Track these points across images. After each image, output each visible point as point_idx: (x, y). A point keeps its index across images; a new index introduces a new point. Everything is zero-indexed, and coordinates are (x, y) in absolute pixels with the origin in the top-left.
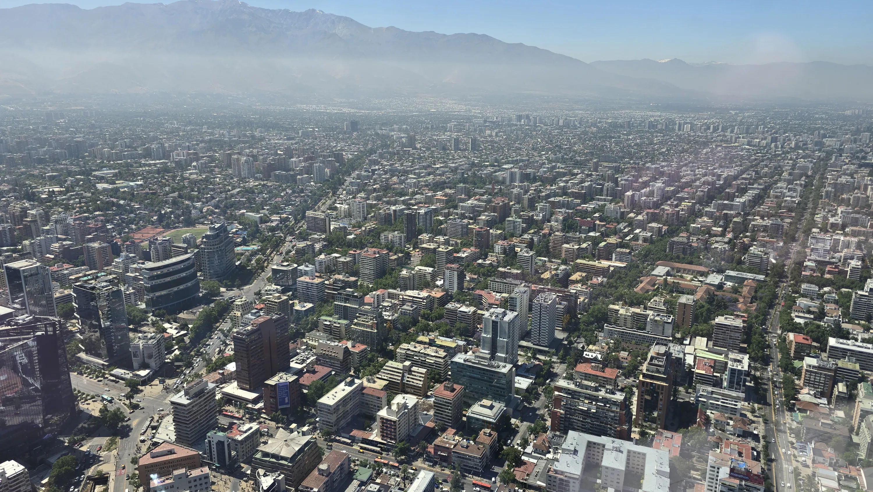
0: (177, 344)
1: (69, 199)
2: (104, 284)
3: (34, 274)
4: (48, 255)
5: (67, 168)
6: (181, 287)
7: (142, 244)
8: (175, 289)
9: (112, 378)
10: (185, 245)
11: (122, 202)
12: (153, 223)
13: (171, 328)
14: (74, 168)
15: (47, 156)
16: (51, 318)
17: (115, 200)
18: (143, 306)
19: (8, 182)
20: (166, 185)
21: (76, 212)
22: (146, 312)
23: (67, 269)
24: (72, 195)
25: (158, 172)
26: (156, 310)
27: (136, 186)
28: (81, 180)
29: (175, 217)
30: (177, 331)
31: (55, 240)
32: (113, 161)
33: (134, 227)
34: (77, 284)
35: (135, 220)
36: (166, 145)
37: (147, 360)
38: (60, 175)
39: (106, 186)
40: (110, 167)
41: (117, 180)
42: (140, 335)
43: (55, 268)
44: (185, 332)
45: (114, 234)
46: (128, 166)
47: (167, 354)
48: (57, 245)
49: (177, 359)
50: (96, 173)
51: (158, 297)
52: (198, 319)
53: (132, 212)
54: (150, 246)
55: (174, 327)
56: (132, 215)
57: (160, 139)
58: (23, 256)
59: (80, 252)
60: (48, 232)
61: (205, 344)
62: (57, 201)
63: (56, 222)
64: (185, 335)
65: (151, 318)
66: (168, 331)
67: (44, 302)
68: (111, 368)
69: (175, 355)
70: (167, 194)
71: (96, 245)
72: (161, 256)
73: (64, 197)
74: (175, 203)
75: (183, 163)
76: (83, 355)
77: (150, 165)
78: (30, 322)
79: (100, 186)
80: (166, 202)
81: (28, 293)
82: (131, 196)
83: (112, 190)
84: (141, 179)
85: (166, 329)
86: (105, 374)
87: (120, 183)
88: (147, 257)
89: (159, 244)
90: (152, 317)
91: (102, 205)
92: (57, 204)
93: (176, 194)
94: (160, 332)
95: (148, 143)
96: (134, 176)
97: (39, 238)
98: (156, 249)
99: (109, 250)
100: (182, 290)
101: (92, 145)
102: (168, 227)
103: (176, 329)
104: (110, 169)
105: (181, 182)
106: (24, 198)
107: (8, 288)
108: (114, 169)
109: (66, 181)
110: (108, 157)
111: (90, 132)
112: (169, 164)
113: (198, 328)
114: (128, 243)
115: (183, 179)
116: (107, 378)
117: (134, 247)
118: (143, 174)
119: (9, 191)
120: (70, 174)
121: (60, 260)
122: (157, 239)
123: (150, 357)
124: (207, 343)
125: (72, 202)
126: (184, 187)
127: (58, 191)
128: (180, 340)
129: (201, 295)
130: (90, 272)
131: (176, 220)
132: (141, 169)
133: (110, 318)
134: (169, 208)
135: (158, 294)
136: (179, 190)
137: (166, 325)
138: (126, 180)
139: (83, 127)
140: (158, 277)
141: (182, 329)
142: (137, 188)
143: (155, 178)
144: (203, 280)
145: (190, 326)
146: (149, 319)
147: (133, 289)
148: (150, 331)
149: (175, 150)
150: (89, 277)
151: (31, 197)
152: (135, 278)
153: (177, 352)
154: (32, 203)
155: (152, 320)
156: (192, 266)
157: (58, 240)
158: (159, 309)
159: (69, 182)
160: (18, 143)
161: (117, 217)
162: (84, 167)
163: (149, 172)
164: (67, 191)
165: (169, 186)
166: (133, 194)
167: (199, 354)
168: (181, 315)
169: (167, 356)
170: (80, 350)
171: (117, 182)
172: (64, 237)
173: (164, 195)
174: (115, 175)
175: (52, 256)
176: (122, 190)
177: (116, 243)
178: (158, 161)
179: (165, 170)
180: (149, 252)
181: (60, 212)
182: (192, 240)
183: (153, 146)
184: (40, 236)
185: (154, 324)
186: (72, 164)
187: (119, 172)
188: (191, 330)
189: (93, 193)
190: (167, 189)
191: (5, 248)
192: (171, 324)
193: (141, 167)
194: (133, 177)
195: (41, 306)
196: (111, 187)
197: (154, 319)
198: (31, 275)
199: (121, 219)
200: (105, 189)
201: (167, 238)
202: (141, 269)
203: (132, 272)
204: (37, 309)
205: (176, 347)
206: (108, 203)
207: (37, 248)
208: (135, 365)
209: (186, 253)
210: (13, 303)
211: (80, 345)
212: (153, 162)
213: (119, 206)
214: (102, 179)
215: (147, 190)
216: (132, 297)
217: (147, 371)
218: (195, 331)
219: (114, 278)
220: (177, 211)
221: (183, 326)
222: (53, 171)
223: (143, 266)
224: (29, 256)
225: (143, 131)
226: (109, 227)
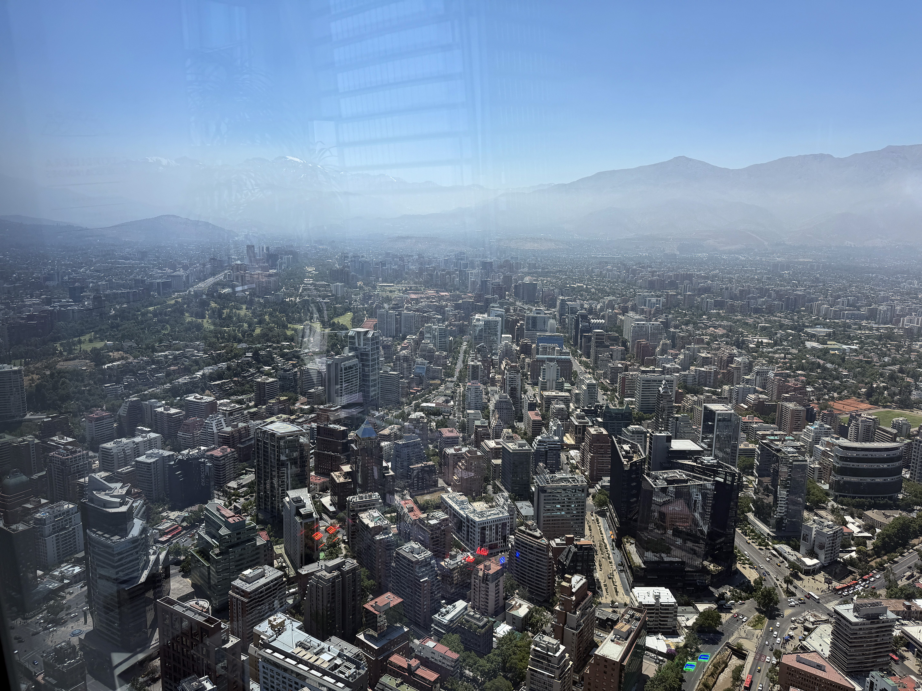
0: (857, 545)
1: (775, 352)
2: (791, 449)
3: (726, 419)
4: (742, 405)
5: (780, 321)
6: (878, 480)
7: (841, 417)
8: (869, 480)
9: (775, 553)
10: (895, 431)
11: (829, 365)
12: (859, 396)
13: (853, 523)
14: (786, 322)
15: (764, 307)
16: (733, 468)
17: (822, 362)
18: (826, 487)
19: (724, 327)
20: (885, 355)
21: (778, 367)
22: (827, 494)
23: (756, 422)
24: (778, 349)
25: (880, 338)
26: (840, 496)
27: (848, 351)
28: (791, 335)
29: (889, 395)
30: (859, 530)
31: (752, 391)
32: (829, 319)
33: (836, 395)
34: (764, 441)
35: (839, 388)
36: (898, 308)
37: (816, 550)
38: (772, 328)
39: (815, 344)
40: (825, 325)
41: (829, 340)
42: (816, 518)
43: (746, 419)
44: (870, 535)
45: (812, 398)
46: (847, 326)
47: (841, 552)
48: (752, 396)
49: (851, 562)
50: (809, 330)
51: (845, 482)
52: (890, 525)
53: (837, 379)
54: (850, 421)
55: (857, 524)
56: (837, 382)
57: (891, 300)
58: (721, 400)
59: (773, 408)
60: (748, 381)
61: (892, 560)
62: (763, 353)
63: (758, 373)
64: (869, 538)
65: (831, 503)
66: (848, 526)
67: (728, 450)
68: (775, 541)
69: (851, 557)
70: (885, 365)
71: (791, 406)
72: (860, 437)
73: (770, 350)
74: (892, 377)
75: (915, 331)
76: (751, 516)
77: (871, 329)
78: (713, 465)
79: (809, 344)
80: (882, 375)
81: (717, 436)
82: (842, 360)
83: (821, 350)
84: (857, 343)
85: (847, 523)
86: (768, 544)
87: (832, 344)
88: (843, 432)
89: (862, 421)
90: (833, 502)
91: (807, 365)
92: (762, 355)
93: (896, 368)
94: (839, 524)
95: (875, 303)
96: (849, 337)
97: (738, 386)
98: (857, 425)
99: (803, 415)
100: (878, 484)
101: (811, 300)
102: (875, 403)
103: (859, 527)
104: (824, 328)
105: (907, 354)
106: (734, 345)
107: (702, 427)
108: (828, 328)
109: (776, 334)
110: (825, 315)
111: (812, 286)
112: (896, 331)
113: (888, 536)
114: (825, 411)
115: (910, 350)
116: (769, 549)
117: (831, 418)
118: (861, 337)
119: (722, 336)
120: (781, 326)
121: (752, 412)
122: (860, 415)
123: (822, 547)
124: (896, 559)
125: (777, 356)
126: (909, 361)
127: (766, 343)
128: (861, 542)
129: (900, 496)
130: (778, 433)
131: (889, 398)
132: (859, 332)
133: (788, 487)
134: (883, 382)
135: (847, 478)
136: (901, 363)
137: (848, 518)
138: (839, 342)
139: (805, 280)
140: (852, 459)
141: (867, 530)
142: (851, 353)
143: (874, 344)
144: (908, 480)
145: (878, 531)
146: (829, 504)
147: (820, 464)
148: (828, 518)
149: (907, 314)
150: (776, 438)
151: (741, 345)
152: (824, 453)
153: (854, 554)
154: (740, 350)
155: (833, 506)
156: (898, 458)
157: (755, 391)
158: (844, 496)
159: (778, 335)
160: (741, 291)
161: (820, 381)
162: (798, 322)
163: (868, 337)
164: (776, 344)
165: (889, 356)
166: (843, 359)
167: (881, 568)
168: (869, 513)
169: (841, 555)
170: (750, 510)
171: (828, 343)
172: (761, 390)
173: (880, 366)
174: (829, 335)
175: (746, 407)
176: (832, 352)
177: (812, 409)
178: (882, 326)
179: (890, 336)
180: (848, 428)
181: (763, 365)
182: (905, 427)
183: (881, 307)
184: (739, 384)
185: (833, 511)
186: (786, 317)
187: (834, 332)
188: (879, 535)
189: (799, 351)
190: (886, 359)
191: (707, 388)
192: (853, 518)
193: (860, 329)
194: (848, 339)
195: (725, 452)
196: (820, 346)
197: (836, 505)
198: (724, 420)
199: (823, 383)
200: (813, 348)
201: (873, 417)
202: (833, 445)
203: (822, 445)
204: (720, 455)
205: (854, 548)
206: (813, 363)
207: (734, 396)
208: (803, 549)
209: (895, 441)
210: (702, 441)
211: (751, 505)
212: (876, 326)
213: (825, 369)
214: (812, 337)
215: (861, 357)
216: (817, 473)
217: (815, 561)
218: (884, 539)
219: (801, 446)
220: (893, 388)
221: (869, 527)
222: (766, 321)
223: (837, 441)
224: (725, 400)
225: (872, 289)
226: (808, 389)
